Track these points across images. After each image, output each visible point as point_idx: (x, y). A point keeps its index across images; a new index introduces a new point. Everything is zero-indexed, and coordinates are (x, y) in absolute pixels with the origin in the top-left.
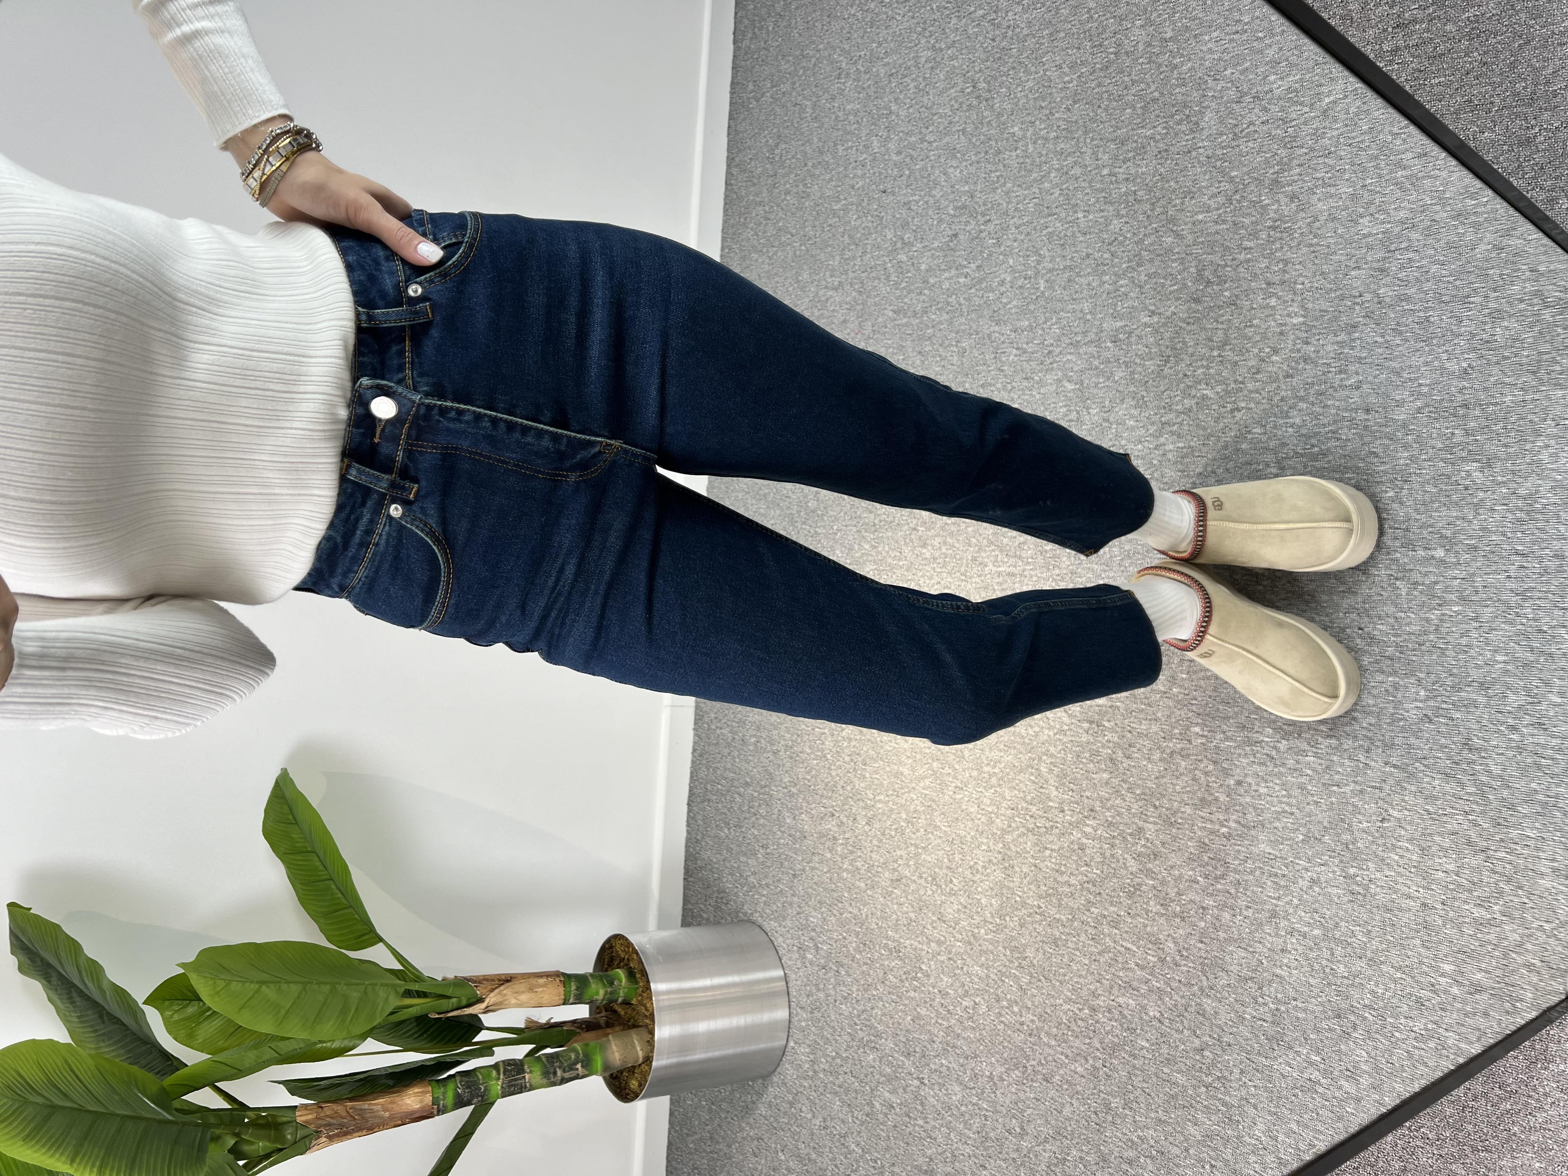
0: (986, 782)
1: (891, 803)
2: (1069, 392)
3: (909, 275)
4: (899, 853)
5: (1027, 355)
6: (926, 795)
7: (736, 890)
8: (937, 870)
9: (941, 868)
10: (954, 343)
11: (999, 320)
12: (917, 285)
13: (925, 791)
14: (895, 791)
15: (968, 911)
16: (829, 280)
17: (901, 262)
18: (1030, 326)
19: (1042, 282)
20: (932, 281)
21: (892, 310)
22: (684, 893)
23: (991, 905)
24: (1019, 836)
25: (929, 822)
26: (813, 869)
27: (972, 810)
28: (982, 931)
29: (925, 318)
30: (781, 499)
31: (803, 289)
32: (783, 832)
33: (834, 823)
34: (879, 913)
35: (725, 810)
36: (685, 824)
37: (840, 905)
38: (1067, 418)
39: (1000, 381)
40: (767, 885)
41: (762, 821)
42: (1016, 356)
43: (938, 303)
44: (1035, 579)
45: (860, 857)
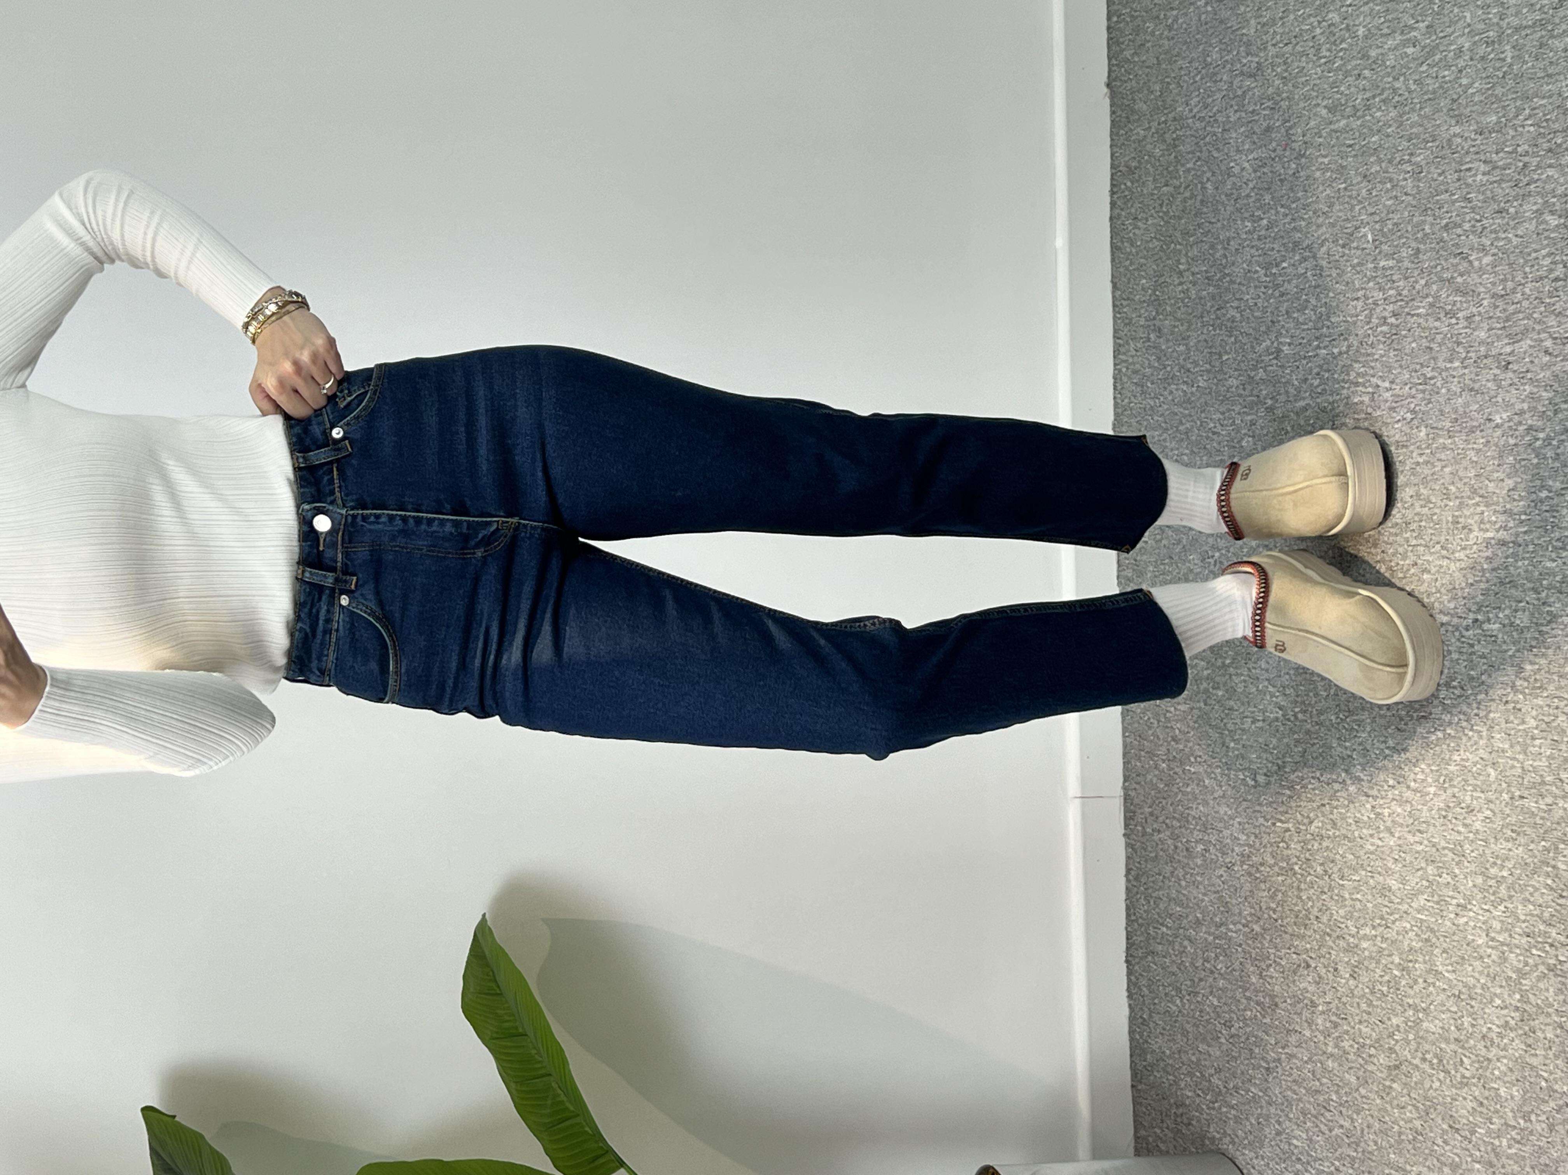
0: (1494, 894)
1: (1379, 938)
2: (1553, 231)
3: (1344, 45)
4: (1395, 1021)
5: (1497, 172)
6: (1422, 921)
7: (1197, 1100)
8: (1443, 1046)
9: (1447, 1041)
10: (1406, 157)
11: (1460, 115)
12: (1354, 63)
13: (1420, 916)
14: (1382, 918)
15: (1485, 1111)
16: (1245, 61)
17: (1333, 24)
18: (1499, 122)
19: (1508, 47)
20: (1373, 53)
21: (1325, 107)
22: (1134, 1111)
23: (1512, 1098)
24: (1539, 979)
25: (1428, 967)
26: (1291, 1056)
27: (1480, 942)
28: (1505, 1142)
29: (1368, 118)
30: (1207, 438)
31: (1213, 77)
32: (1249, 999)
33: (1310, 979)
34: (1377, 1125)
35: (1174, 969)
36: (1126, 994)
37: (1327, 1114)
38: (1552, 276)
39: (1468, 218)
40: (1236, 1088)
41: (1221, 983)
42: (1484, 174)
43: (1383, 90)
44: (1531, 548)
45: (1347, 1032)
